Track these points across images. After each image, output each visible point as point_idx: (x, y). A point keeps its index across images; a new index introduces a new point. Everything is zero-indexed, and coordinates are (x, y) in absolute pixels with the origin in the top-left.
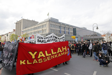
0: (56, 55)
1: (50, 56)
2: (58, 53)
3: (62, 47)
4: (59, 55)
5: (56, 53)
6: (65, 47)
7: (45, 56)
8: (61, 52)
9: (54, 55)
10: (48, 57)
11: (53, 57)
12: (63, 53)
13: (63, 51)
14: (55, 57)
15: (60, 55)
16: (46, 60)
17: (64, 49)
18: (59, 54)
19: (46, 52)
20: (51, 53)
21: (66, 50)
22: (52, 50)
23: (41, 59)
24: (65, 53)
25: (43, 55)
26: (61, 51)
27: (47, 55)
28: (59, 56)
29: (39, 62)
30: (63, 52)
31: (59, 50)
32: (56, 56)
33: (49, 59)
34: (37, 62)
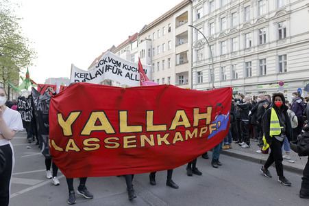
0: (162, 137)
1: (137, 134)
2: (174, 131)
3: (196, 111)
4: (178, 137)
6: (209, 109)
7: (112, 131)
8: (188, 128)
9: (155, 133)
10: (125, 138)
11: (148, 140)
12: (196, 131)
13: (196, 124)
14: (159, 143)
15: (181, 139)
16: (117, 145)
17: (203, 116)
18: (178, 134)
20: (144, 126)
21: (208, 122)
22: (150, 114)
23: (96, 140)
24: (202, 132)
25: (107, 127)
26: (187, 125)
27: (124, 128)
28: (174, 142)
29: (85, 149)
30: (196, 127)
31: (181, 120)
32: (164, 139)
33: (129, 144)
34: (78, 150)
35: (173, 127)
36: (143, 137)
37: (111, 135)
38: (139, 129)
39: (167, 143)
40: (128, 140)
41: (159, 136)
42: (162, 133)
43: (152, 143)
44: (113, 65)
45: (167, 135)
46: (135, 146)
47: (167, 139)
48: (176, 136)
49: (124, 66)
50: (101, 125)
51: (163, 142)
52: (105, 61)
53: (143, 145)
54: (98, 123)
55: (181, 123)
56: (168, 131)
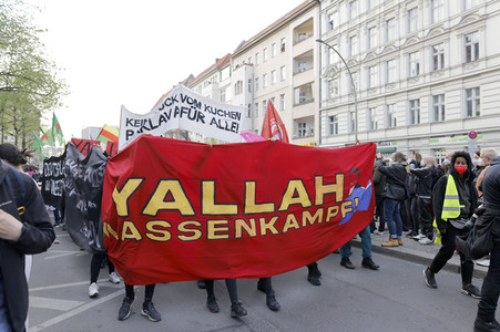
0: (267, 222)
1: (231, 218)
2: (286, 213)
3: (319, 180)
4: (291, 222)
5: (269, 208)
6: (340, 178)
7: (191, 212)
8: (307, 209)
9: (257, 216)
10: (211, 223)
11: (246, 227)
12: (320, 212)
13: (319, 201)
14: (263, 232)
15: (296, 225)
16: (198, 234)
17: (329, 189)
18: (291, 217)
19: (208, 187)
20: (242, 206)
21: (339, 198)
22: (251, 187)
23: (165, 224)
24: (330, 215)
25: (182, 204)
26: (306, 203)
27: (209, 207)
28: (285, 230)
29: (149, 236)
30: (319, 207)
31: (296, 195)
32: (271, 225)
33: (216, 233)
35: (284, 206)
36: (240, 223)
37: (188, 218)
38: (233, 209)
39: (275, 231)
40: (216, 226)
41: (262, 220)
42: (268, 216)
43: (253, 233)
44: (189, 106)
45: (274, 220)
46: (226, 236)
47: (274, 225)
48: (288, 221)
49: (206, 108)
50: (173, 200)
51: (268, 230)
52: (174, 100)
53: (238, 235)
54: (169, 197)
55: (296, 201)
56: (276, 213)
